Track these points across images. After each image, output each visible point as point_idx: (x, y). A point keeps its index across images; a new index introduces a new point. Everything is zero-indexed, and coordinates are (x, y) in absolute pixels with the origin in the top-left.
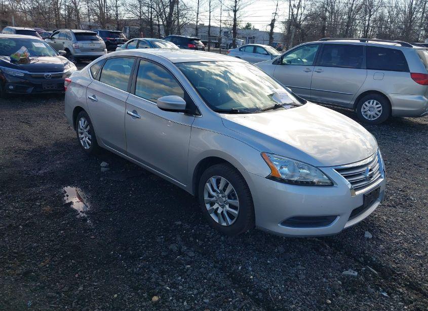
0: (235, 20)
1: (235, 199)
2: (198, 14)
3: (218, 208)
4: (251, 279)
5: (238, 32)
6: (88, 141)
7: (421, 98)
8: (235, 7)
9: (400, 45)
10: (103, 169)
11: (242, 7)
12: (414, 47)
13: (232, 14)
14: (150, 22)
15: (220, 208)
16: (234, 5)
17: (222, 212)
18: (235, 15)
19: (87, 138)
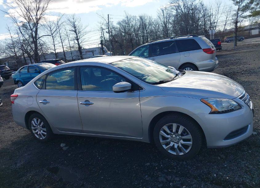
0: (79, 44)
1: (188, 134)
2: (54, 45)
3: (174, 145)
4: (228, 179)
5: (83, 51)
6: (44, 133)
7: (212, 61)
8: (77, 37)
9: (192, 37)
10: (65, 149)
11: (81, 36)
12: (199, 36)
13: (76, 42)
14: (15, 57)
15: (175, 144)
16: (76, 36)
17: (178, 146)
18: (78, 42)
19: (42, 131)
